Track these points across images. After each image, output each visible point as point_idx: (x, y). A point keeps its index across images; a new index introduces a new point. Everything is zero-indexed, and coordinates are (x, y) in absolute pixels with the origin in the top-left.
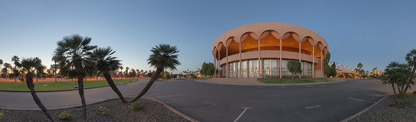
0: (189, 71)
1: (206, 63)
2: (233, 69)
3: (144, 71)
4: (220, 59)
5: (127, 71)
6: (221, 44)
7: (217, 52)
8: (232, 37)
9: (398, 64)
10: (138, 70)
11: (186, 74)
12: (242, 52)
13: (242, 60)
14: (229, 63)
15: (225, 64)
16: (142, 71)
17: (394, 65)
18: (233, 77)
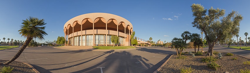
0: (49, 42)
1: (60, 37)
2: (76, 41)
3: (22, 42)
4: (69, 35)
5: (12, 41)
6: (69, 25)
7: (67, 30)
8: (77, 21)
9: (177, 39)
10: (18, 41)
11: (47, 43)
12: (82, 30)
13: (83, 35)
14: (74, 37)
15: (72, 37)
16: (21, 41)
17: (175, 39)
18: (76, 46)
